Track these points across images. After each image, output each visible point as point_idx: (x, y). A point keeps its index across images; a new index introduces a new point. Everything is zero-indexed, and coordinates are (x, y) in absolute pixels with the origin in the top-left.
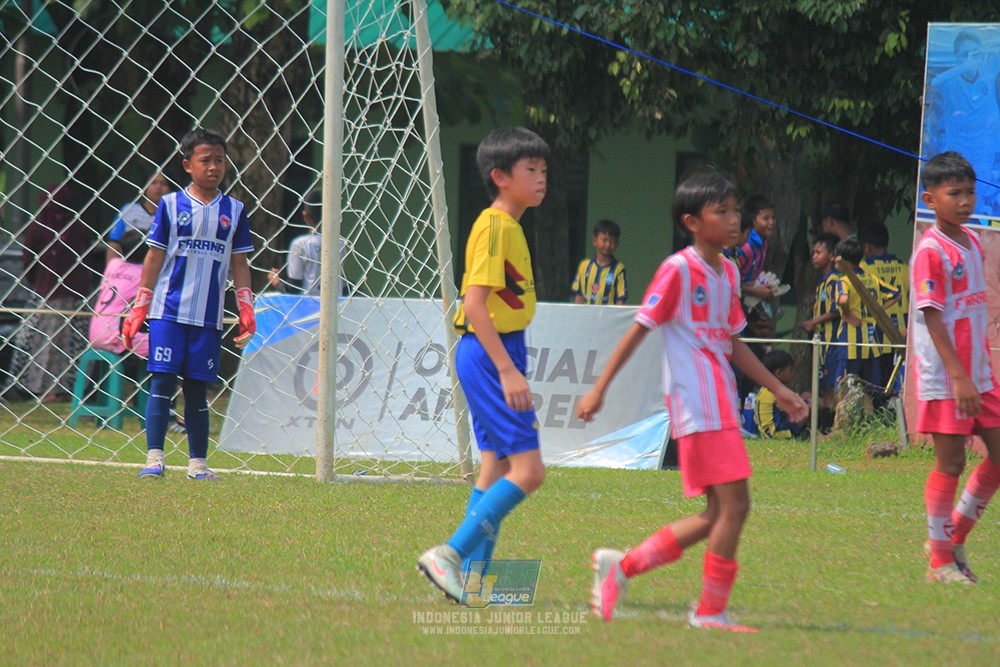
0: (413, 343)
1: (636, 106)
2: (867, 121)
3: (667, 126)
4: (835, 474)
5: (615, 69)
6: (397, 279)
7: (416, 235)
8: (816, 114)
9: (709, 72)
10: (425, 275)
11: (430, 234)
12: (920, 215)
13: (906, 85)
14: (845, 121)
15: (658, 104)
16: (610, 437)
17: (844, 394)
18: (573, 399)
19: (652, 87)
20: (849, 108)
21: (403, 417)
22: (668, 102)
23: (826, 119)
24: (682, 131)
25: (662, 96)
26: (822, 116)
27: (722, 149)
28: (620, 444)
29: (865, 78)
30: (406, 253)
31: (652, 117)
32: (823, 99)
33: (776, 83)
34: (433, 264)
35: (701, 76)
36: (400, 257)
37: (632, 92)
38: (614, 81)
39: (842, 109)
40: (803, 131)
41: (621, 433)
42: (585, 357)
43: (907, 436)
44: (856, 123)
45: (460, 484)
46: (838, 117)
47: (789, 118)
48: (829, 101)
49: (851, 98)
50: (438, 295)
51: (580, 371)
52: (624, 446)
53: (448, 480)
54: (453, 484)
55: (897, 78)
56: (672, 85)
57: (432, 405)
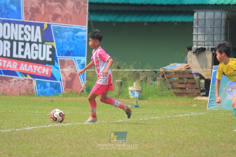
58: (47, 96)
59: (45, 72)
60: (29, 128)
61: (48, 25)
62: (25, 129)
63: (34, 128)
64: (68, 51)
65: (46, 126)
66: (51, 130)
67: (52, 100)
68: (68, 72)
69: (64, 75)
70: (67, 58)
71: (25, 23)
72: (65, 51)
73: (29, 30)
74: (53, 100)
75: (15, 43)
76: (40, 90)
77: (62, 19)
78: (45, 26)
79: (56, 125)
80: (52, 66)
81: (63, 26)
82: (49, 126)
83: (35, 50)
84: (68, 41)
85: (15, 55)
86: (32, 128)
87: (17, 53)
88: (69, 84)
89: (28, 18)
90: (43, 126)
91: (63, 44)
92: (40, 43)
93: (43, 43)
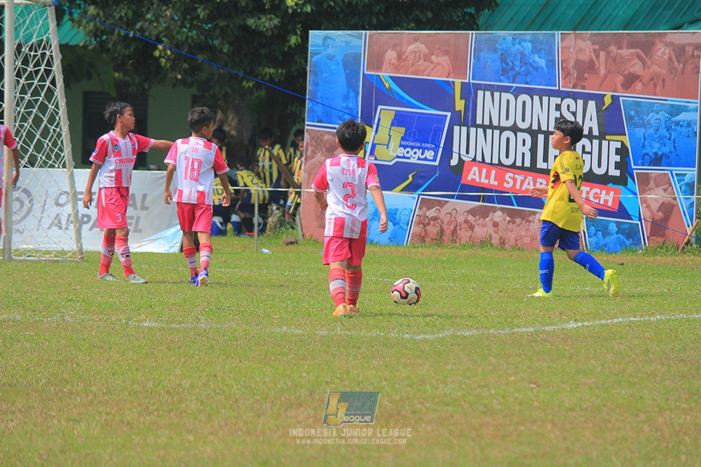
0: (54, 191)
1: (169, 72)
2: (282, 79)
3: (183, 82)
4: (267, 253)
5: (157, 53)
6: (44, 158)
7: (52, 136)
8: (256, 76)
9: (204, 56)
10: (58, 156)
11: (59, 135)
12: (308, 125)
13: (301, 62)
14: (271, 80)
15: (179, 71)
16: (154, 237)
17: (271, 214)
18: (135, 218)
19: (177, 62)
20: (274, 73)
21: (49, 228)
22: (184, 70)
23: (262, 79)
24: (191, 85)
25: (181, 67)
26: (260, 77)
27: (211, 92)
28: (159, 240)
29: (281, 58)
30: (48, 144)
31: (176, 77)
32: (260, 68)
33: (237, 60)
34: (61, 150)
35: (200, 58)
36: (44, 147)
37: (166, 65)
38: (157, 59)
39: (270, 73)
40: (251, 84)
41: (159, 235)
42: (141, 197)
43: (303, 235)
44: (277, 80)
45: (76, 262)
46: (268, 77)
47: (244, 78)
48: (263, 69)
49: (274, 68)
50: (64, 166)
51: (139, 204)
52: (161, 241)
53: (70, 259)
54: (73, 261)
55: (296, 58)
56: (185, 62)
57: (64, 222)
58: (609, 252)
59: (606, 201)
60: (572, 325)
61: (612, 96)
62: (564, 326)
63: (583, 326)
64: (656, 154)
65: (609, 321)
66: (620, 329)
67: (620, 262)
68: (656, 200)
69: (648, 207)
70: (654, 171)
71: (564, 95)
72: (650, 154)
73: (573, 109)
74: (624, 261)
75: (541, 138)
76: (594, 239)
77: (643, 84)
78: (608, 101)
79: (633, 319)
80: (621, 187)
81: (646, 99)
82: (615, 321)
83: (584, 151)
84: (656, 134)
85: (541, 164)
86: (580, 324)
87: (546, 159)
88: (659, 228)
89: (570, 83)
90: (603, 322)
91: (645, 139)
92: (596, 137)
93: (601, 137)
